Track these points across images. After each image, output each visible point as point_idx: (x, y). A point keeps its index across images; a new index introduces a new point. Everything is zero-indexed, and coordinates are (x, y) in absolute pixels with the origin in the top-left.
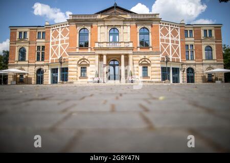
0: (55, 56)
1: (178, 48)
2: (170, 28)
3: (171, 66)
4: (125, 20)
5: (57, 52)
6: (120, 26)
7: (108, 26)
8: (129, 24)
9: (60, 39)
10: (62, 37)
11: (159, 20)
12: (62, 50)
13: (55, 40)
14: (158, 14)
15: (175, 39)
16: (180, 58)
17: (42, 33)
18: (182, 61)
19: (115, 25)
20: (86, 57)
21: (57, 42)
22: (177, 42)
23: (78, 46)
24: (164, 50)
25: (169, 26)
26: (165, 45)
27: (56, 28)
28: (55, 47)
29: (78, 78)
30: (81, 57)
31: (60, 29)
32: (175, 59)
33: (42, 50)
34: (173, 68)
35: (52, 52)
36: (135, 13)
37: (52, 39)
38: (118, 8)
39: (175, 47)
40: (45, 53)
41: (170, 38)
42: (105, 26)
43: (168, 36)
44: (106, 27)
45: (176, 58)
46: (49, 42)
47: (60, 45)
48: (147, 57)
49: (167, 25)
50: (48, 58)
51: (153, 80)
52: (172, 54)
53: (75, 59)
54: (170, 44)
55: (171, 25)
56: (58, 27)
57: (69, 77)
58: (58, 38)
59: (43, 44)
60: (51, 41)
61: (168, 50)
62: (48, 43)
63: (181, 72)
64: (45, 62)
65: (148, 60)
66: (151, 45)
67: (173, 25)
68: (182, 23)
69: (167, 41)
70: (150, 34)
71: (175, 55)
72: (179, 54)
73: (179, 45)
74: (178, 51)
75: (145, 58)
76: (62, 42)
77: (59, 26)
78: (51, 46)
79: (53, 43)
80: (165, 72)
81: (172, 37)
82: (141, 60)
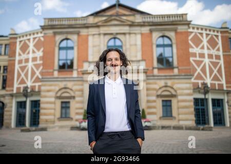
0: (23, 82)
1: (220, 67)
2: (204, 35)
3: (210, 97)
4: (132, 25)
5: (26, 75)
6: (124, 34)
7: (105, 34)
8: (139, 32)
9: (31, 56)
10: (34, 52)
11: (188, 24)
12: (33, 73)
13: (24, 57)
14: (186, 14)
15: (214, 52)
16: (224, 82)
17: (4, 46)
18: (227, 87)
19: (117, 34)
20: (69, 85)
21: (27, 60)
22: (218, 57)
23: (56, 67)
24: (196, 70)
25: (204, 32)
26: (199, 63)
27: (25, 38)
28: (23, 68)
29: (56, 119)
30: (62, 85)
31: (32, 40)
32: (215, 84)
33: (4, 72)
34: (213, 100)
35: (19, 75)
36: (148, 14)
37: (20, 55)
38: (121, 6)
39: (215, 64)
40: (8, 76)
41: (206, 52)
42: (99, 34)
43: (203, 48)
44: (102, 36)
45: (217, 83)
46: (14, 60)
47: (30, 64)
48: (169, 83)
49: (200, 31)
50: (12, 85)
51: (182, 123)
52: (210, 75)
53: (53, 88)
54: (207, 61)
55: (206, 30)
56: (28, 37)
57: (42, 117)
58: (29, 53)
59: (6, 63)
60: (17, 58)
61: (203, 70)
62: (12, 62)
63: (226, 107)
64: (7, 91)
65: (172, 88)
66: (175, 63)
67: (210, 30)
68: (224, 26)
69: (202, 55)
70: (174, 46)
71: (216, 78)
72: (221, 76)
73: (222, 62)
74: (219, 71)
75: (166, 86)
76: (34, 59)
77: (30, 35)
78: (17, 67)
79: (20, 62)
80: (200, 107)
81: (208, 49)
82: (160, 88)
